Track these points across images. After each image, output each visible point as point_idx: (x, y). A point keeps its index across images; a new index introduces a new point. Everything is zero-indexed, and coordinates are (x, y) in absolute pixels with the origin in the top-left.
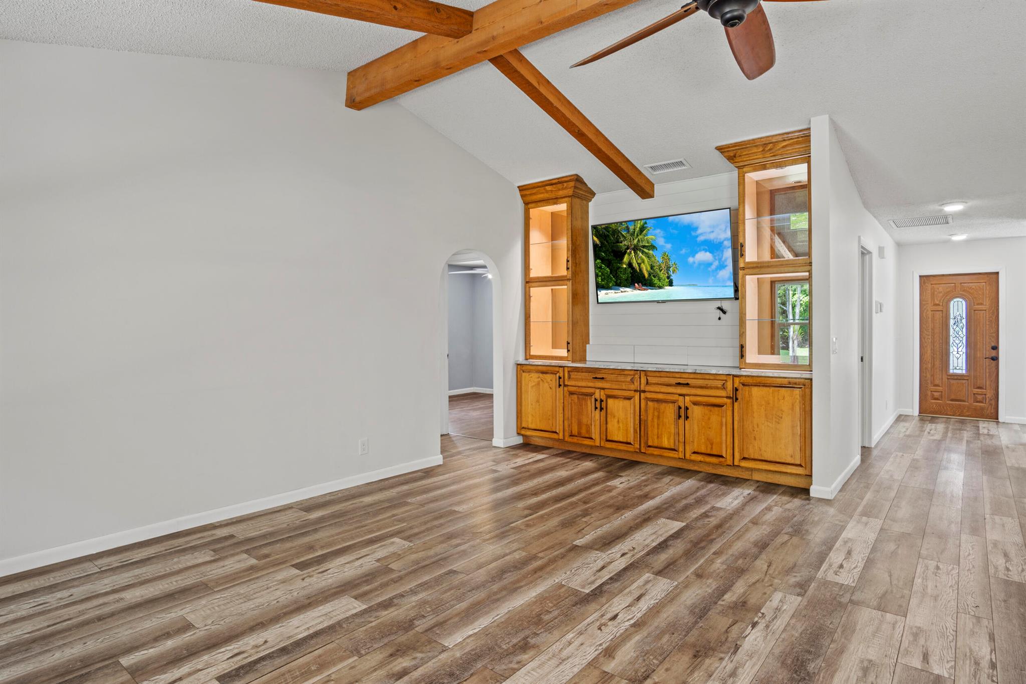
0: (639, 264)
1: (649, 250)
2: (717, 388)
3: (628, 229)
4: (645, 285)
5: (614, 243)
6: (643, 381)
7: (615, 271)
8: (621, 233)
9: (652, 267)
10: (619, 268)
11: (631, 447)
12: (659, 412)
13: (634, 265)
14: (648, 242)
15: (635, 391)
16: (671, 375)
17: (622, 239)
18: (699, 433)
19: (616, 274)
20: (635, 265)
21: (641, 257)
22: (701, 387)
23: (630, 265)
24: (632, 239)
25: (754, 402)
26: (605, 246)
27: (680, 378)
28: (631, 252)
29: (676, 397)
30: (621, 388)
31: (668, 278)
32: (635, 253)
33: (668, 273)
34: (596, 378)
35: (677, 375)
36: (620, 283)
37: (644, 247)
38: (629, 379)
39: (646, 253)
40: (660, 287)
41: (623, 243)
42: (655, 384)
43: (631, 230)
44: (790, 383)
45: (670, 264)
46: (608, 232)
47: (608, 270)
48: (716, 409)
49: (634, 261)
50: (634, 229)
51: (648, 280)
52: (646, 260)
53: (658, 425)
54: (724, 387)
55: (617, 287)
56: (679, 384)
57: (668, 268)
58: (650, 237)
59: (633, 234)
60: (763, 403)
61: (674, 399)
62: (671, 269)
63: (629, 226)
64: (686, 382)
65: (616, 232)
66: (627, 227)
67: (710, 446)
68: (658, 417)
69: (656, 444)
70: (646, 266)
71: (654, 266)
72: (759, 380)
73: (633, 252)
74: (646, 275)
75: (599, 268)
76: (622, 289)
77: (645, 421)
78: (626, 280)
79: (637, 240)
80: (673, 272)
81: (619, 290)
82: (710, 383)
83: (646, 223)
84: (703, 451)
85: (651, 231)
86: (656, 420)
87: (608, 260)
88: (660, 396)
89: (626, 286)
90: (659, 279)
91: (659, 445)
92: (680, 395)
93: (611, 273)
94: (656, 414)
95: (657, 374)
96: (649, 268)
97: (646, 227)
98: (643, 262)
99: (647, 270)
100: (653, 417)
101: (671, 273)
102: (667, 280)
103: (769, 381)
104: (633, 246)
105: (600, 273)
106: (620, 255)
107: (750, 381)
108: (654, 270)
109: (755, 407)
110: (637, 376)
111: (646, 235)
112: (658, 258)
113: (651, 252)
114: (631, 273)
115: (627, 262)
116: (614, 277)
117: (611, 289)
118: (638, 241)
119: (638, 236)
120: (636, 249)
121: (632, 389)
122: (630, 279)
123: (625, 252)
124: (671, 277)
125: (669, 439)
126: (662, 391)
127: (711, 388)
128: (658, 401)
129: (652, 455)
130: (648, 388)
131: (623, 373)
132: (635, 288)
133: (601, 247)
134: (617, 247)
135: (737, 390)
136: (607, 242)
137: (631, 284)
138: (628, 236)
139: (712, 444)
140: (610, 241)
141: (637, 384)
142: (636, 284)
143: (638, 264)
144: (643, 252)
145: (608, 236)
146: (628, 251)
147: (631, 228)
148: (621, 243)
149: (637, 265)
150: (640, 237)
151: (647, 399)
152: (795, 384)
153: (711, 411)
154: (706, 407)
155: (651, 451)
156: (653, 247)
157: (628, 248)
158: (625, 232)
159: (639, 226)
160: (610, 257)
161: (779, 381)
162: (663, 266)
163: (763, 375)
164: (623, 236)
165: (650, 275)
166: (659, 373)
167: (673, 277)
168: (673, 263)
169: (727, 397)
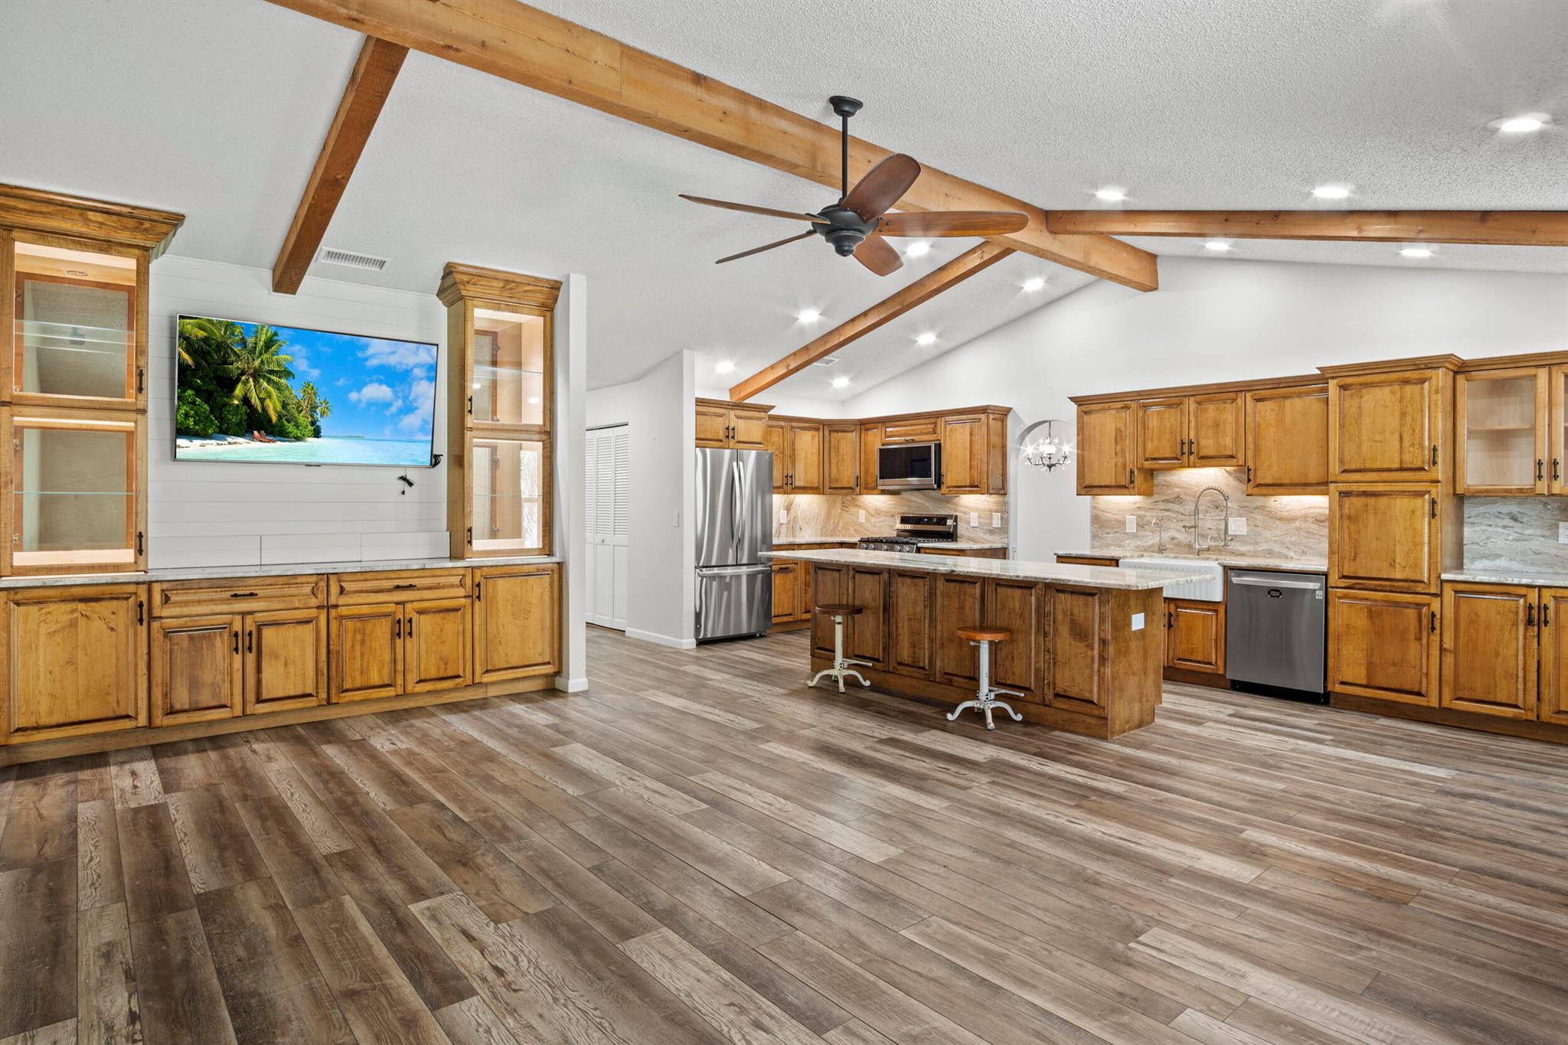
0: (262, 400)
1: (280, 377)
2: (452, 586)
3: (244, 343)
4: (271, 433)
5: (218, 365)
6: (334, 589)
7: (219, 410)
8: (232, 349)
9: (284, 406)
10: (225, 405)
11: (312, 701)
12: (364, 634)
13: (253, 401)
14: (279, 365)
15: (318, 607)
16: (384, 575)
17: (233, 358)
18: (427, 652)
19: (221, 414)
20: (255, 400)
21: (265, 389)
22: (430, 588)
23: (246, 400)
24: (250, 359)
25: (500, 598)
26: (203, 369)
27: (399, 578)
28: (247, 380)
29: (392, 608)
30: (289, 607)
31: (313, 423)
32: (256, 381)
33: (312, 416)
34: (236, 595)
35: (393, 575)
36: (227, 429)
37: (272, 372)
38: (307, 589)
39: (275, 383)
40: (298, 439)
41: (235, 365)
42: (355, 592)
43: (250, 345)
44: (538, 570)
45: (318, 401)
46: (209, 346)
47: (206, 407)
48: (452, 614)
49: (254, 394)
50: (255, 343)
51: (276, 425)
52: (274, 393)
53: (362, 654)
54: (462, 585)
55: (222, 436)
56: (398, 587)
57: (313, 408)
58: (282, 356)
59: (252, 351)
60: (510, 597)
61: (389, 610)
62: (318, 410)
63: (246, 337)
64: (409, 584)
65: (222, 347)
66: (243, 339)
67: (443, 666)
68: (363, 642)
69: (358, 684)
70: (274, 404)
71: (288, 404)
72: (504, 570)
73: (251, 380)
74: (274, 418)
75: (191, 403)
76: (230, 439)
77: (338, 652)
78: (238, 424)
79: (259, 360)
80: (323, 414)
81: (226, 440)
82: (442, 580)
83: (276, 334)
84: (434, 676)
85: (284, 347)
86: (358, 648)
87: (207, 390)
88: (365, 610)
89: (237, 435)
90: (297, 426)
91: (365, 684)
92: (397, 603)
93: (212, 411)
94: (359, 637)
95: (360, 577)
96: (279, 407)
97: (276, 341)
98: (270, 397)
99: (275, 409)
100: (353, 642)
101: (319, 416)
102: (310, 427)
103: (516, 570)
104: (252, 371)
105: (192, 412)
106: (230, 384)
107: (494, 572)
108: (288, 411)
109: (501, 604)
110: (323, 584)
111: (276, 353)
112: (295, 390)
113: (283, 381)
114: (247, 414)
115: (241, 396)
116: (216, 418)
117: (211, 439)
118: (262, 362)
119: (261, 354)
120: (257, 375)
121: (312, 605)
122: (244, 423)
123: (238, 380)
124: (318, 423)
125: (380, 671)
126: (368, 601)
127: (444, 587)
128: (360, 617)
129: (352, 703)
130: (342, 600)
131: (295, 581)
132: (253, 439)
133: (194, 370)
134: (225, 371)
135: (478, 585)
136: (206, 361)
137: (246, 432)
138: (244, 354)
139: (446, 664)
140: (211, 361)
141: (322, 596)
142: (256, 433)
143: (260, 399)
144: (269, 381)
145: (209, 352)
146: (243, 378)
147: (250, 341)
148: (232, 364)
149: (258, 401)
150: (265, 356)
151: (341, 618)
152: (544, 570)
153: (444, 618)
154: (437, 615)
155: (349, 696)
156: (287, 374)
157: (243, 374)
158: (239, 348)
159: (263, 338)
160: (211, 387)
161: (526, 569)
162: (304, 404)
163: (511, 563)
164: (235, 353)
165: (280, 417)
166: (363, 575)
167: (322, 423)
168: (322, 400)
169: (465, 597)
